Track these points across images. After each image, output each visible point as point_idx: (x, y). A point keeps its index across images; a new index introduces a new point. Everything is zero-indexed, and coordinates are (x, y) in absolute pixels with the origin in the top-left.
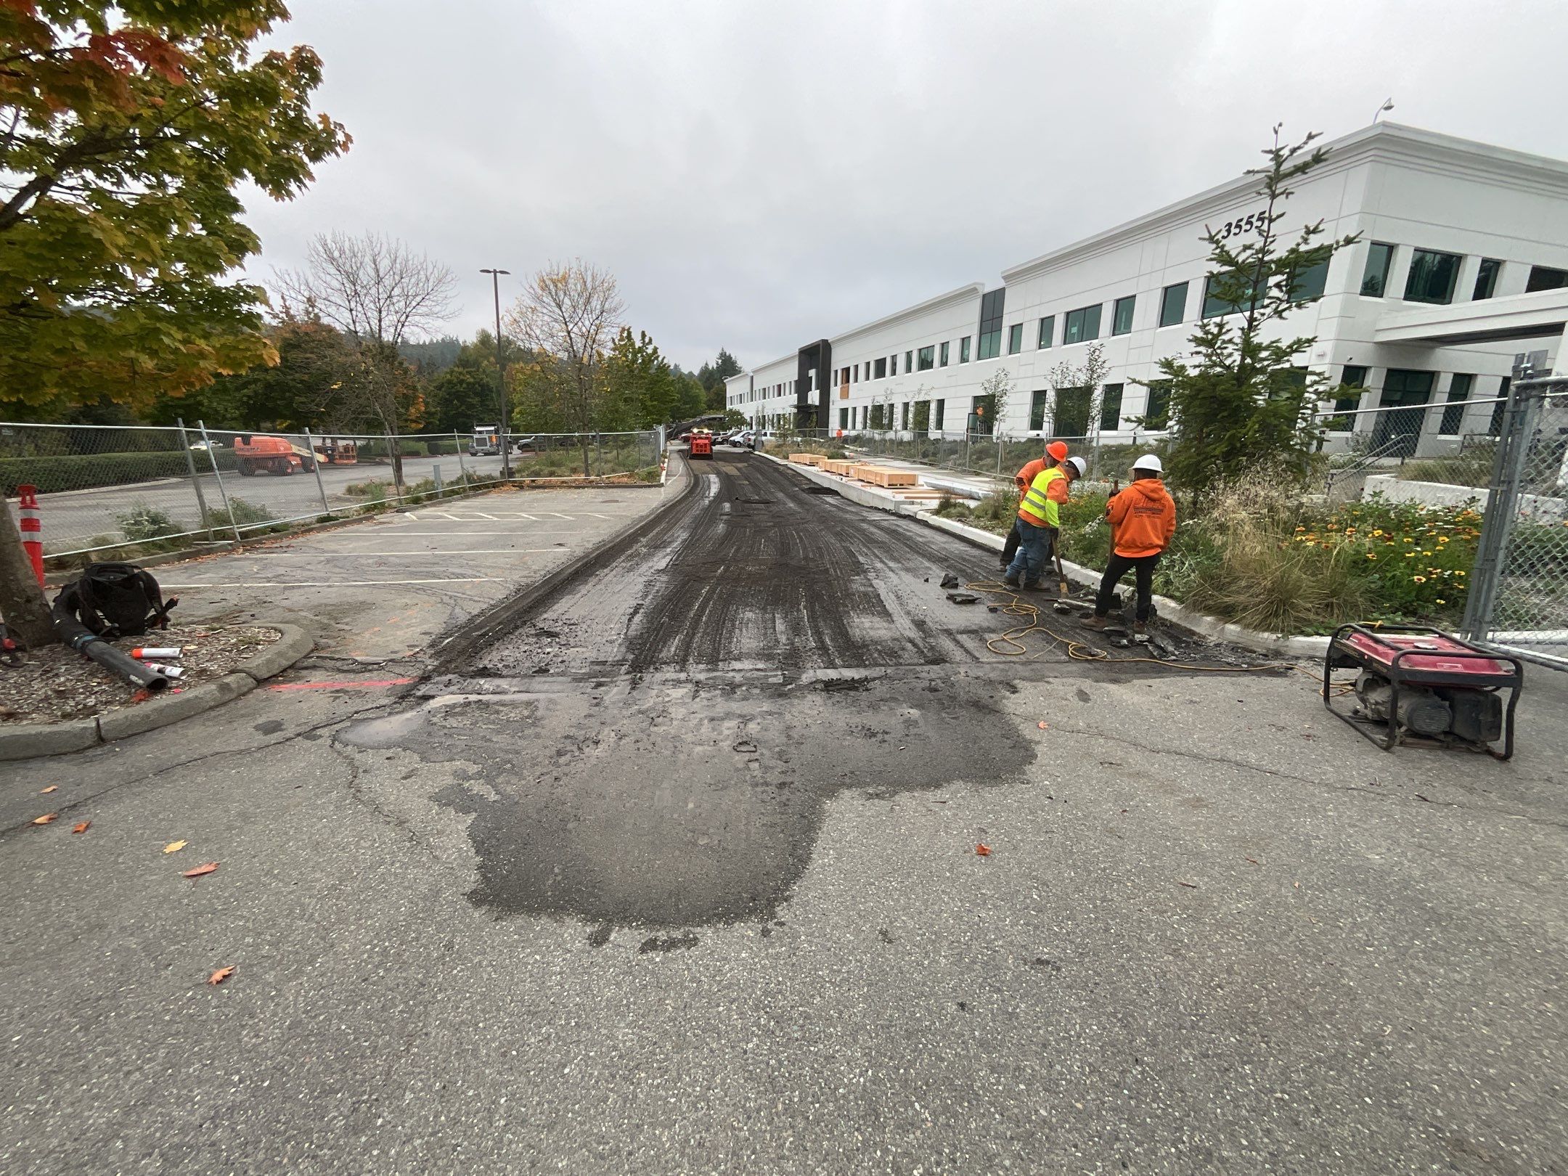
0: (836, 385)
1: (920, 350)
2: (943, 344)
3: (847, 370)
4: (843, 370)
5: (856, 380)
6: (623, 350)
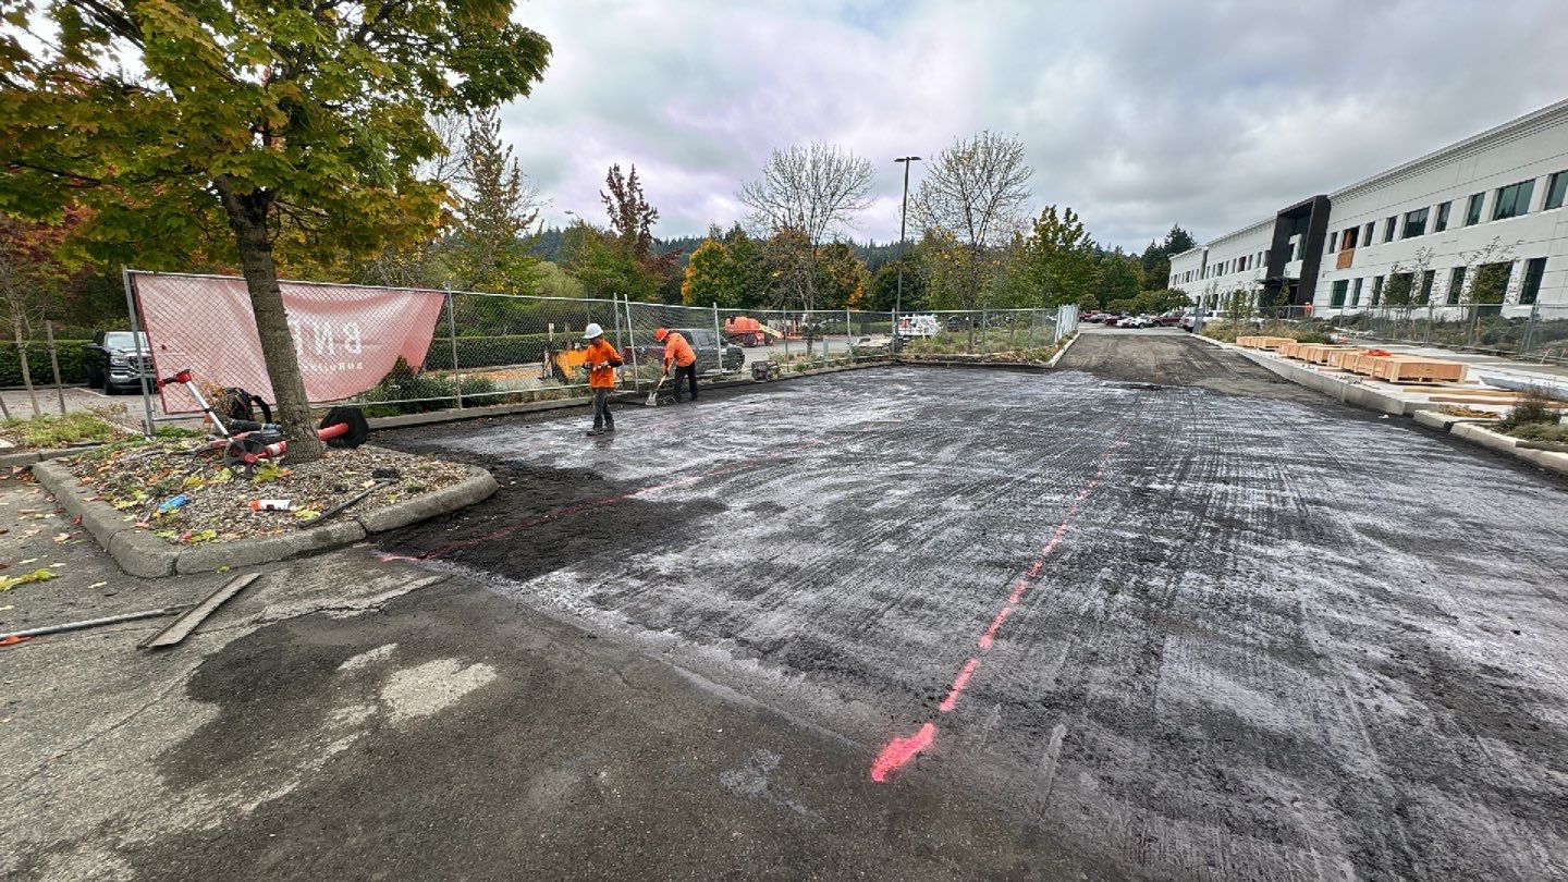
0: (1332, 251)
1: (1502, 190)
2: (1554, 176)
3: (1354, 232)
4: (1346, 231)
5: (1368, 243)
6: (1043, 230)
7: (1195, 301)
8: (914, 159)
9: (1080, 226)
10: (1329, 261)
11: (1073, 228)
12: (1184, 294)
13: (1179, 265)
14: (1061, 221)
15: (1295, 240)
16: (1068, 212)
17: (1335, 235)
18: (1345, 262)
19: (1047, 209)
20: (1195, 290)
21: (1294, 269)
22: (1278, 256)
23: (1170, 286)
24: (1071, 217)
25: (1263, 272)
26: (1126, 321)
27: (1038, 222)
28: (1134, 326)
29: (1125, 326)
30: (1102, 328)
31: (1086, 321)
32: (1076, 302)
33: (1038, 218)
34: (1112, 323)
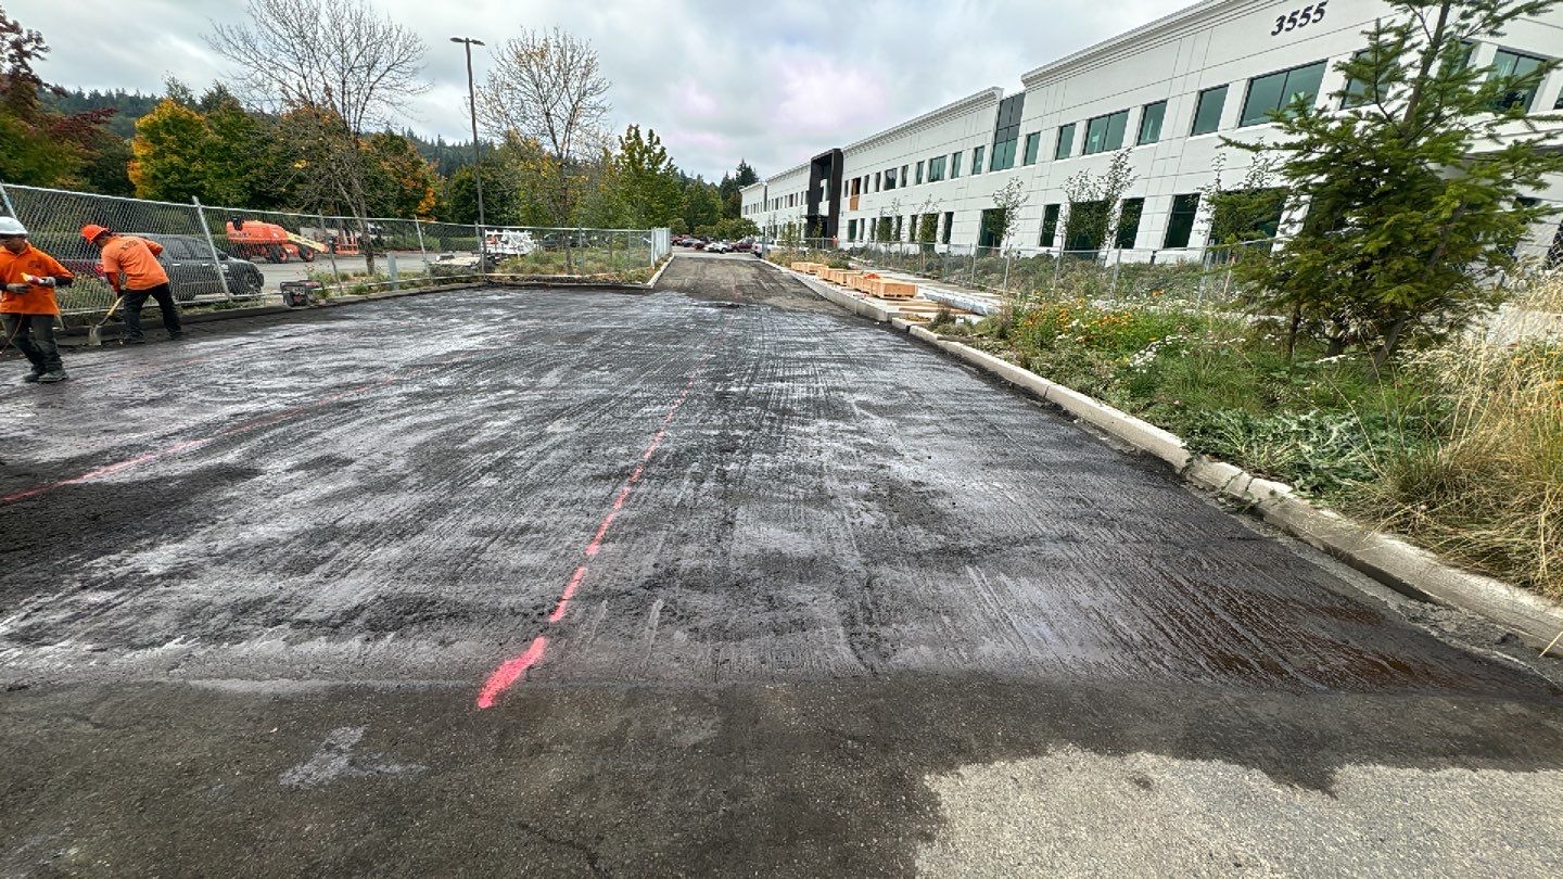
0: (846, 196)
1: (931, 160)
2: (955, 155)
3: (858, 181)
4: (853, 180)
5: (866, 191)
6: (630, 149)
7: (761, 230)
8: (475, 42)
9: (663, 149)
10: (845, 202)
11: (657, 151)
12: (753, 223)
13: (750, 197)
14: (646, 143)
15: (824, 183)
16: (651, 134)
17: (847, 182)
18: (854, 206)
19: (631, 128)
20: (761, 220)
21: (824, 208)
22: (813, 196)
23: (743, 216)
24: (655, 140)
25: (805, 209)
26: (711, 246)
27: (624, 140)
28: (718, 251)
29: (712, 250)
30: (691, 251)
31: (679, 244)
32: (667, 226)
33: (624, 136)
34: (700, 248)
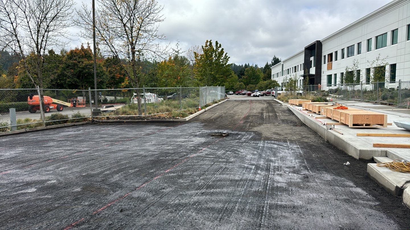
0: (325, 63)
1: (377, 37)
2: (393, 31)
3: (331, 55)
4: (328, 55)
5: (336, 59)
6: (206, 51)
10: (324, 67)
11: (220, 50)
14: (214, 47)
15: (312, 59)
17: (325, 56)
18: (330, 68)
19: (207, 41)
20: (280, 80)
21: (313, 71)
22: (307, 65)
23: (272, 79)
24: (218, 45)
25: (302, 72)
26: (254, 94)
28: (257, 96)
30: (245, 97)
31: (240, 94)
34: (249, 95)
